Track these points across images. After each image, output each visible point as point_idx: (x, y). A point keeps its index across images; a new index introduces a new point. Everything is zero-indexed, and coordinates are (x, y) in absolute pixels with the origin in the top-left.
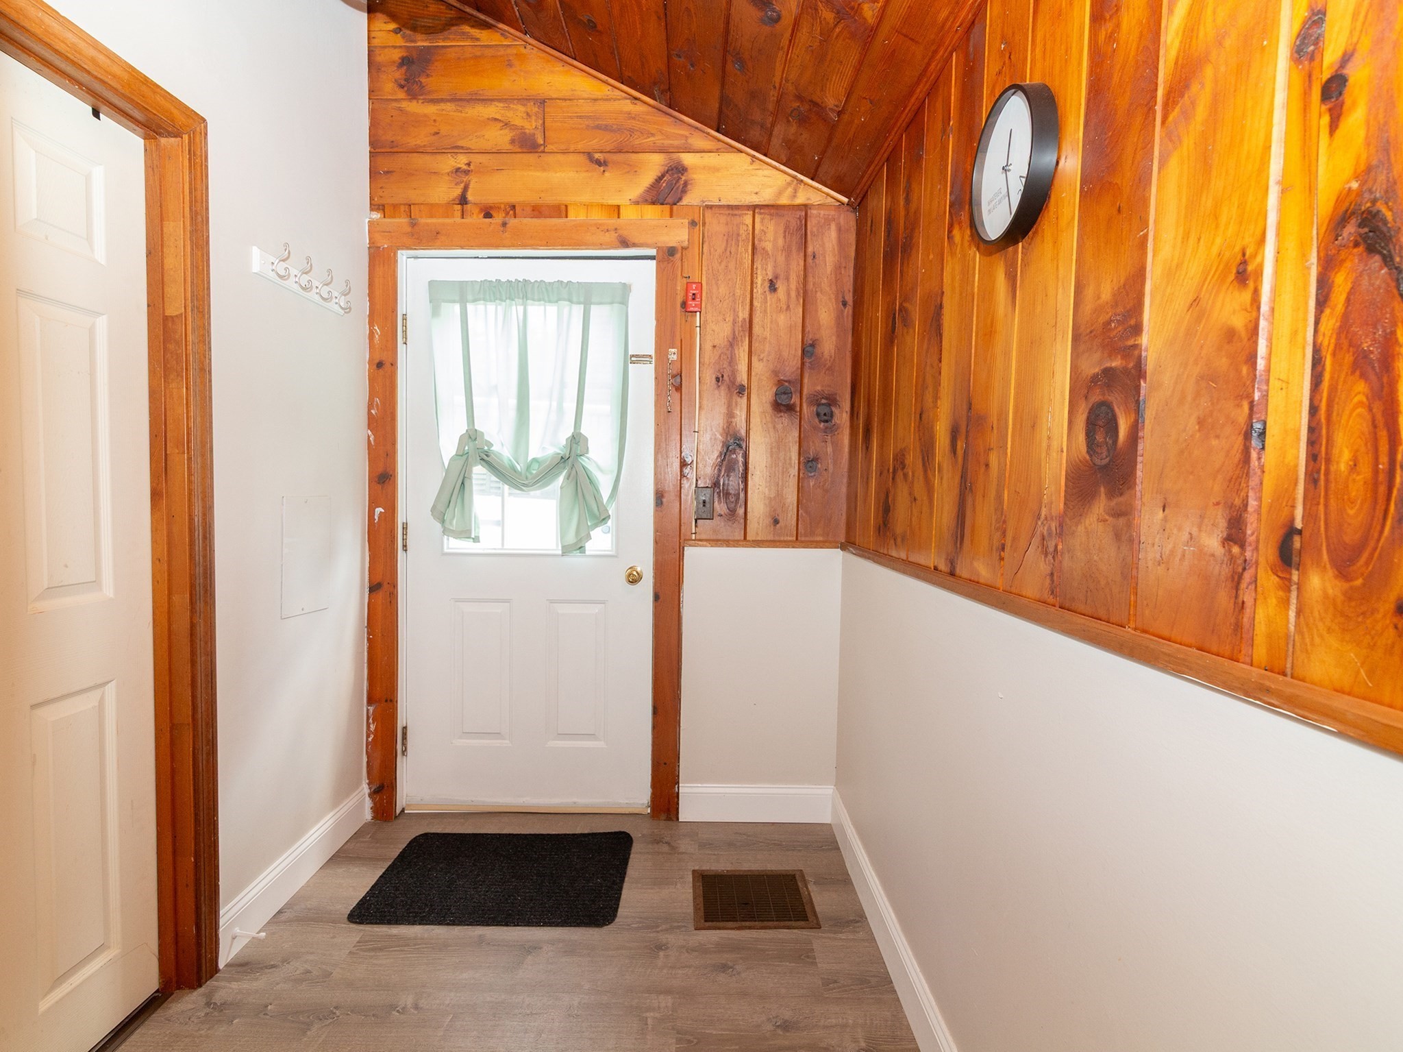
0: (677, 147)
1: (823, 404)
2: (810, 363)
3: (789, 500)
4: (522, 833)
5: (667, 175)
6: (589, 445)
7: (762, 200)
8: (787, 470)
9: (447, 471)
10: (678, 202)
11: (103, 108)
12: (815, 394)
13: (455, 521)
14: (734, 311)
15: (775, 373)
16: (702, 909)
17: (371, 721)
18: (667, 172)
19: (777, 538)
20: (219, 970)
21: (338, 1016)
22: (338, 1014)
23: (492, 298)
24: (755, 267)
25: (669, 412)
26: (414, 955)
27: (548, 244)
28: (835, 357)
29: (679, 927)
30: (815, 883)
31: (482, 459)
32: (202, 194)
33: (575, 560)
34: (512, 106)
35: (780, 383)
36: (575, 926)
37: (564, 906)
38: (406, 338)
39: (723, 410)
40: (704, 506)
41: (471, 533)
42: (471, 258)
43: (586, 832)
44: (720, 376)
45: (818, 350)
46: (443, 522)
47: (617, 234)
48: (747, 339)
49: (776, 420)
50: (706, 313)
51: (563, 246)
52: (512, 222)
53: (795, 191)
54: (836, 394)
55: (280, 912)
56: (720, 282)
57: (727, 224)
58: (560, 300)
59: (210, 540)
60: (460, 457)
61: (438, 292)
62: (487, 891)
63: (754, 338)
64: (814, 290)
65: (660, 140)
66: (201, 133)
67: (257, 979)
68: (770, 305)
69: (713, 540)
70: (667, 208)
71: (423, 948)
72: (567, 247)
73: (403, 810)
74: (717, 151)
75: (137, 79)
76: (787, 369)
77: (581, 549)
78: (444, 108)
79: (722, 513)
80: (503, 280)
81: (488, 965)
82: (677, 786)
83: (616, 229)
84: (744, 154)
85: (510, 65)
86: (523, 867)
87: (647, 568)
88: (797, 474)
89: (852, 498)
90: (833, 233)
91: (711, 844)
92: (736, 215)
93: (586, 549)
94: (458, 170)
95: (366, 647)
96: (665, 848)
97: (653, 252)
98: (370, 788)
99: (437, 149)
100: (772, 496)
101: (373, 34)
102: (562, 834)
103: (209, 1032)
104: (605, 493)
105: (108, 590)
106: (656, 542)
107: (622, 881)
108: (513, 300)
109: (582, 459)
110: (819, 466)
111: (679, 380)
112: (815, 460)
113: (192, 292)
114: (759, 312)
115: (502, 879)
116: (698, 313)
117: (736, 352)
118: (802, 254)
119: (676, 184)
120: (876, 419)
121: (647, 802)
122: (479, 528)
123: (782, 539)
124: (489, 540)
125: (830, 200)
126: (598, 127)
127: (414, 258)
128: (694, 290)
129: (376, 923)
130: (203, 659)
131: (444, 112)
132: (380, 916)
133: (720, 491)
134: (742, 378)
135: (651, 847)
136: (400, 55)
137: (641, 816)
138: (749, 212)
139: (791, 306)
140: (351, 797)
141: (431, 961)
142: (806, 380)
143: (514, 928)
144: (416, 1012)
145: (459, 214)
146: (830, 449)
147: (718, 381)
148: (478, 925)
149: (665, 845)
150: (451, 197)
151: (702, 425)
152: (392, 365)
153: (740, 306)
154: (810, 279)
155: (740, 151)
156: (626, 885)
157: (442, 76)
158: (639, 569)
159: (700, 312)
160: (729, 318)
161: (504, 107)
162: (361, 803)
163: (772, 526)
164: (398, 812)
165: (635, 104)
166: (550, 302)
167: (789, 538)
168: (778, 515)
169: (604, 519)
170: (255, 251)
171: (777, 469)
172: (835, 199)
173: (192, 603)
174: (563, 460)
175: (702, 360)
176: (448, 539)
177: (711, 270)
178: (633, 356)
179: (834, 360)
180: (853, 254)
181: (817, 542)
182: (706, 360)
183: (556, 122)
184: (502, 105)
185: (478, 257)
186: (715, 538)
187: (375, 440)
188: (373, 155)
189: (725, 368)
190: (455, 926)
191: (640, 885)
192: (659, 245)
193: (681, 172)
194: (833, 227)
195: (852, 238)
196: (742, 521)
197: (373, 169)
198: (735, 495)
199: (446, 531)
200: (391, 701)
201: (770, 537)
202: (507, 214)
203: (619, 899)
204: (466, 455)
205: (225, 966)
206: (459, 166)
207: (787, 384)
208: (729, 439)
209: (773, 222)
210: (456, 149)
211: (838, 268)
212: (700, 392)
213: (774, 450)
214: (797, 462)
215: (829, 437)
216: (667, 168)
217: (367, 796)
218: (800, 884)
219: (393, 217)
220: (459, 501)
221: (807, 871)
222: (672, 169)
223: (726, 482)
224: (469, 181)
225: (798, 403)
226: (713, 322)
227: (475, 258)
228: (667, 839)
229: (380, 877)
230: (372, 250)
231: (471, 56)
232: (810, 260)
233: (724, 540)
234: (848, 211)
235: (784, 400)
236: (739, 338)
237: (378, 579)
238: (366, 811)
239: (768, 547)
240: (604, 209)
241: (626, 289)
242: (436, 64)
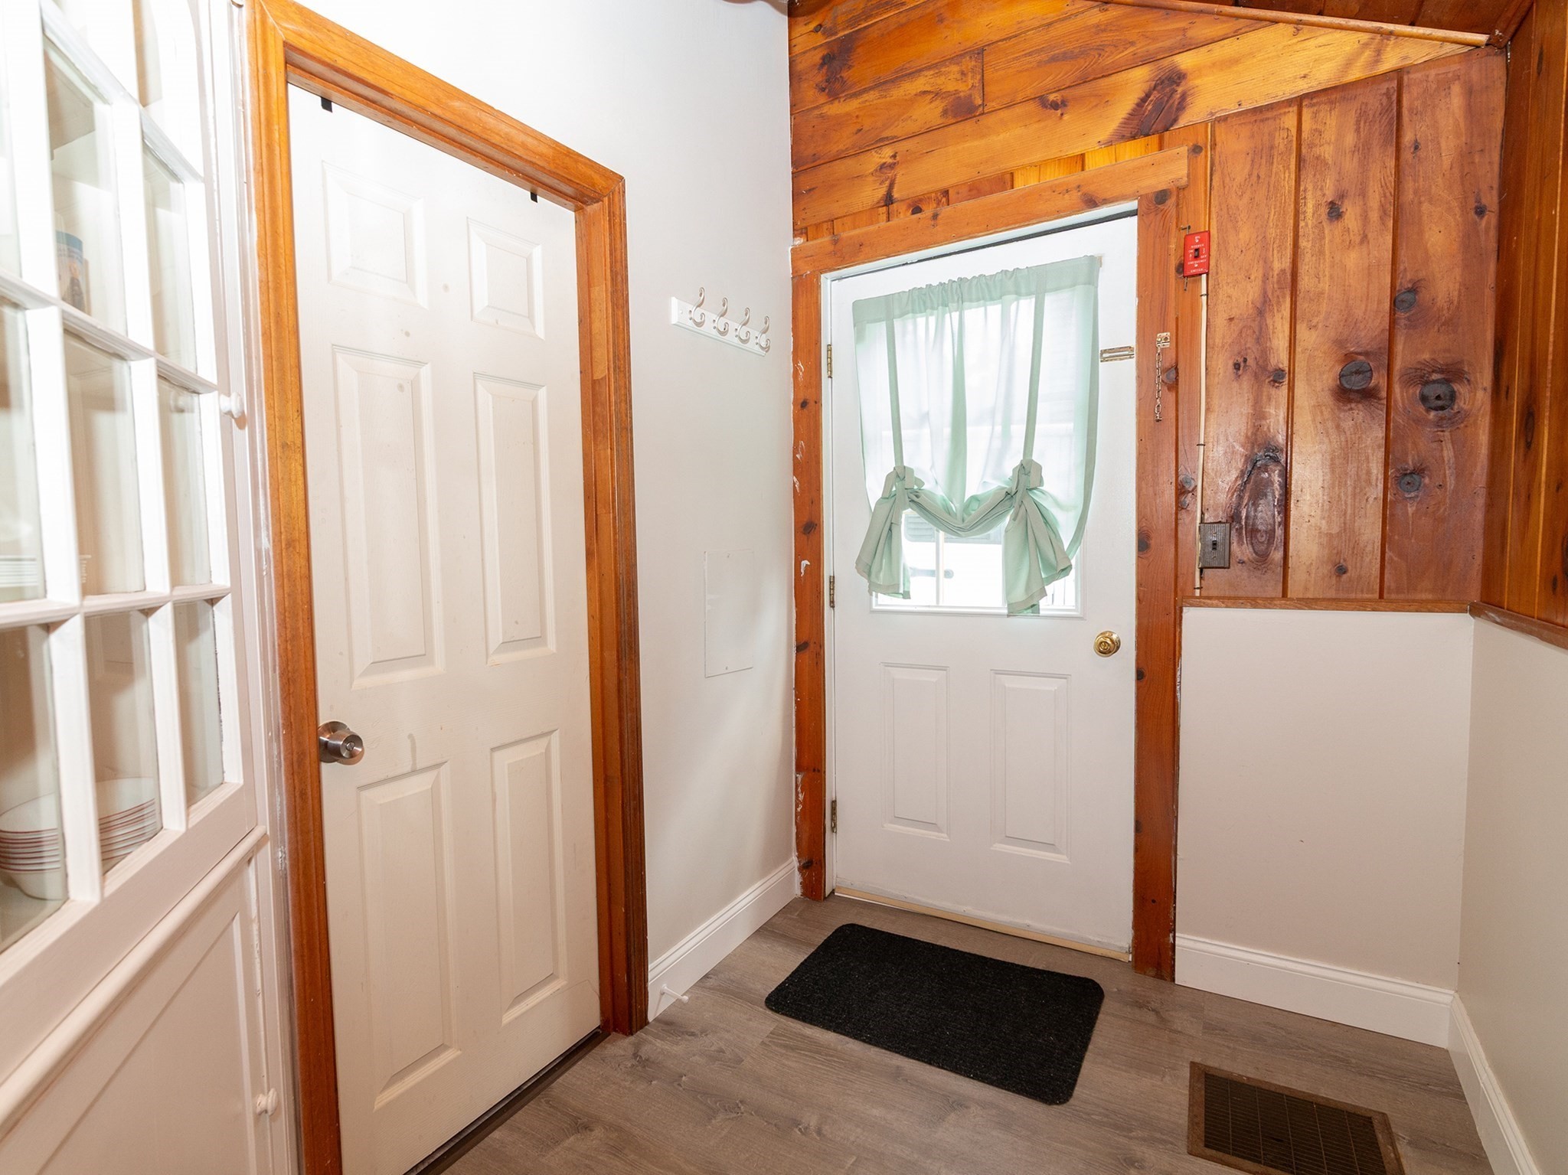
0: (1170, 49)
1: (1434, 382)
2: (1408, 319)
3: (1365, 538)
4: (961, 949)
5: (1155, 92)
6: (1043, 474)
7: (1314, 83)
8: (1361, 490)
9: (874, 515)
10: (1172, 125)
11: (540, 190)
12: (1419, 367)
13: (881, 575)
14: (1265, 262)
15: (1339, 343)
16: (1202, 1125)
17: (799, 789)
18: (1155, 88)
19: (1341, 595)
20: (648, 1023)
21: (742, 1113)
22: (743, 1110)
23: (923, 308)
24: (1302, 188)
25: (1158, 421)
26: (824, 1067)
27: (988, 229)
28: (1459, 303)
29: (1165, 1142)
30: (1410, 1143)
31: (912, 501)
32: (622, 253)
33: (1024, 622)
34: (943, 69)
35: (1349, 358)
36: (1013, 1092)
37: (1003, 1060)
38: (831, 371)
39: (1247, 409)
40: (1214, 549)
41: (898, 588)
42: (899, 266)
43: (1040, 968)
44: (1240, 360)
45: (1424, 296)
46: (869, 574)
47: (1079, 194)
48: (1288, 300)
49: (1341, 416)
50: (1217, 273)
51: (1009, 225)
52: (946, 211)
53: (1379, 52)
54: (1462, 362)
55: (706, 976)
56: (1240, 223)
57: (1253, 136)
58: (1005, 295)
59: (633, 598)
60: (887, 500)
61: (863, 312)
62: (911, 1013)
63: (1300, 296)
64: (1416, 201)
65: (1143, 47)
66: (619, 192)
67: (677, 1044)
68: (1331, 241)
69: (1229, 598)
70: (1155, 138)
71: (835, 1061)
72: (1013, 226)
73: (833, 892)
74: (1236, 34)
75: (561, 152)
76: (1363, 334)
77: (1034, 607)
78: (867, 98)
79: (1245, 559)
80: (935, 284)
81: (903, 1107)
82: (1171, 935)
83: (1079, 187)
84: (1281, 24)
85: (941, 21)
86: (956, 993)
87: (1126, 633)
88: (1381, 495)
89: (1495, 532)
90: (1456, 100)
91: (1223, 1030)
92: (1267, 119)
93: (1041, 607)
94: (883, 166)
95: (794, 710)
96: (1151, 1018)
97: (1133, 205)
98: (799, 862)
99: (860, 149)
100: (1333, 532)
101: (794, 42)
102: (1009, 963)
103: (632, 1085)
104: (1066, 537)
105: (552, 646)
106: (1139, 600)
107: (1084, 1047)
108: (947, 306)
109: (1035, 494)
110: (1427, 480)
111: (1173, 375)
112: (1419, 471)
113: (614, 353)
114: (1309, 255)
115: (930, 1002)
116: (1204, 276)
117: (1269, 321)
118: (1392, 150)
119: (1168, 101)
120: (1548, 394)
121: (1127, 946)
122: (909, 581)
123: (1353, 596)
124: (922, 594)
125: (1449, 48)
126: (1054, 59)
127: (838, 279)
128: (1198, 244)
129: (791, 1016)
130: (629, 715)
131: (868, 104)
132: (796, 1010)
133: (1241, 528)
134: (1280, 357)
135: (1129, 1010)
136: (821, 55)
137: (1117, 963)
138: (1291, 109)
139: (1369, 236)
140: (781, 867)
141: (842, 1081)
142: (1399, 347)
143: (938, 1070)
144: (818, 1138)
145: (884, 217)
146: (1448, 453)
147: (1239, 369)
148: (896, 1052)
149: (1152, 1013)
150: (876, 200)
151: (1211, 434)
152: (816, 402)
153: (1275, 252)
154: (1409, 186)
155: (1275, 22)
156: (1089, 1056)
157: (864, 62)
158: (1114, 637)
159: (1207, 274)
160: (1257, 274)
161: (933, 75)
162: (789, 874)
163: (1334, 578)
164: (827, 893)
165: (1107, 10)
166: (992, 299)
167: (1369, 596)
168: (1345, 560)
169: (1063, 570)
170: (674, 301)
171: (1343, 490)
172: (1463, 44)
173: (619, 659)
174: (1009, 495)
175: (1211, 342)
176: (877, 597)
177: (1225, 210)
178: (1105, 351)
179: (1458, 308)
180: (1498, 123)
181: (1422, 602)
182: (1217, 340)
183: (997, 70)
184: (932, 72)
185: (907, 264)
186: (1232, 594)
187: (800, 487)
188: (795, 176)
189: (1249, 348)
190: (871, 1046)
191: (1109, 1061)
192: (1142, 192)
193: (1176, 83)
194: (1456, 89)
195: (1497, 98)
196: (1280, 570)
197: (795, 191)
198: (1266, 532)
199: (873, 588)
200: (819, 771)
201: (1332, 594)
202: (939, 203)
203: (1077, 1072)
204: (893, 498)
205: (654, 1020)
206: (884, 161)
207: (1362, 358)
208: (1256, 450)
209: (1335, 113)
210: (881, 142)
211: (1466, 156)
212: (1206, 388)
213: (1337, 462)
214: (1381, 477)
215: (1447, 434)
216: (1154, 82)
217: (797, 870)
218: (1380, 1136)
219: (815, 239)
220: (886, 549)
221: (1394, 1118)
222: (1162, 82)
223: (1252, 513)
224: (895, 175)
225: (1383, 383)
226: (1228, 284)
227: (904, 265)
228: (1153, 1005)
229: (802, 963)
230: (795, 280)
231: (896, 25)
232: (1407, 155)
233: (1247, 598)
234: (1488, 55)
235: (1356, 383)
236: (1274, 302)
237: (805, 638)
238: (796, 885)
239: (1326, 609)
240: (1062, 164)
241: (1094, 263)
242: (859, 50)
